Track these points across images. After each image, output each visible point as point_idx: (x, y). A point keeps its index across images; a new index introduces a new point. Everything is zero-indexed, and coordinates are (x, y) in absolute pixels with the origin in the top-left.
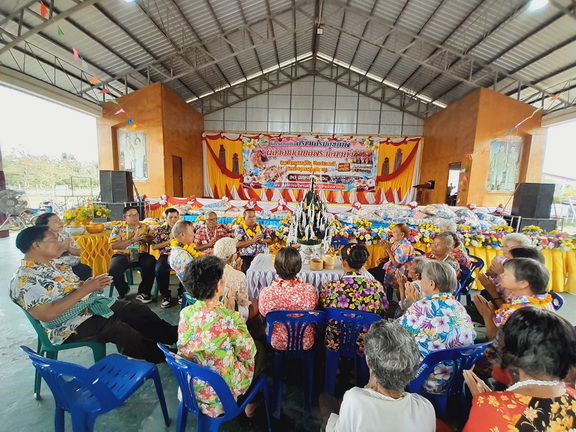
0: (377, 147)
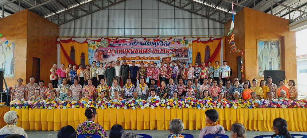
0: (190, 45)
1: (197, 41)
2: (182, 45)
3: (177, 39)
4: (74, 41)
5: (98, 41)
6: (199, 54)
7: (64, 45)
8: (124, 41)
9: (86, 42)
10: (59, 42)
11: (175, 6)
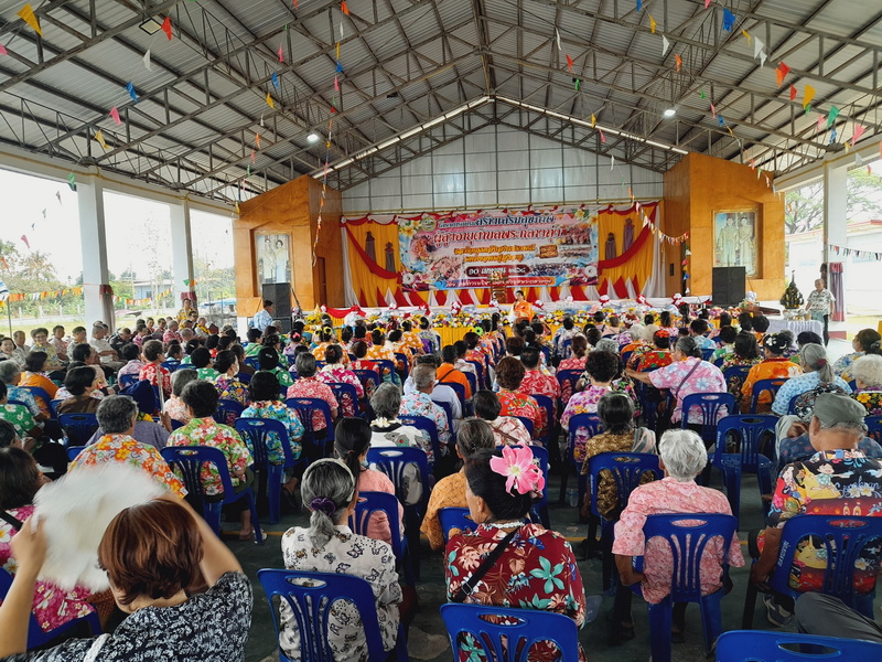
0: (594, 220)
1: (608, 211)
2: (578, 220)
3: (567, 208)
4: (371, 222)
5: (416, 219)
6: (611, 237)
7: (354, 230)
8: (464, 217)
9: (394, 222)
10: (345, 225)
11: (563, 142)
